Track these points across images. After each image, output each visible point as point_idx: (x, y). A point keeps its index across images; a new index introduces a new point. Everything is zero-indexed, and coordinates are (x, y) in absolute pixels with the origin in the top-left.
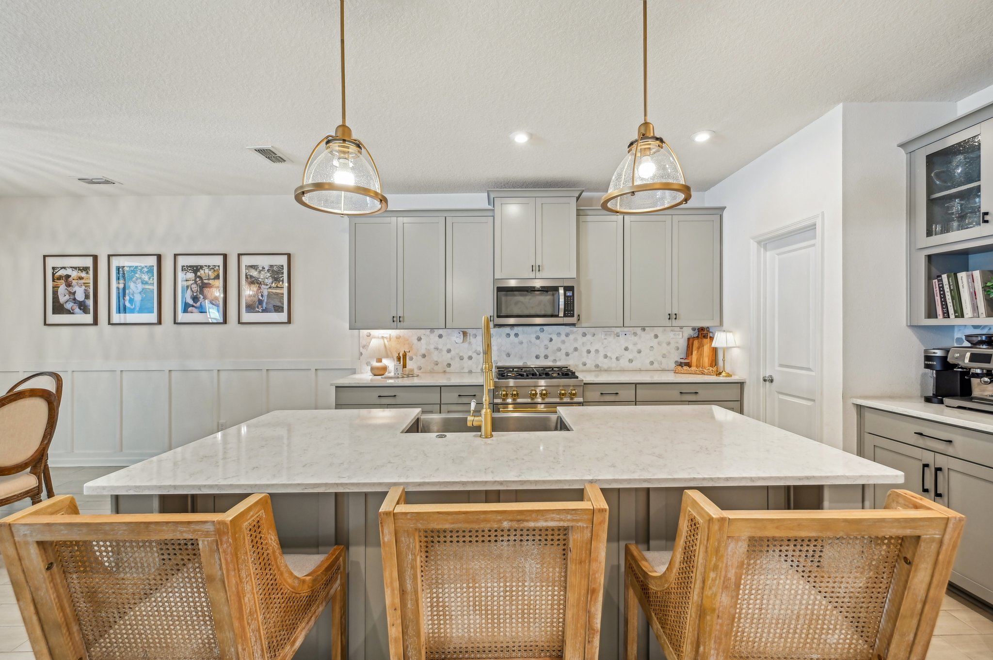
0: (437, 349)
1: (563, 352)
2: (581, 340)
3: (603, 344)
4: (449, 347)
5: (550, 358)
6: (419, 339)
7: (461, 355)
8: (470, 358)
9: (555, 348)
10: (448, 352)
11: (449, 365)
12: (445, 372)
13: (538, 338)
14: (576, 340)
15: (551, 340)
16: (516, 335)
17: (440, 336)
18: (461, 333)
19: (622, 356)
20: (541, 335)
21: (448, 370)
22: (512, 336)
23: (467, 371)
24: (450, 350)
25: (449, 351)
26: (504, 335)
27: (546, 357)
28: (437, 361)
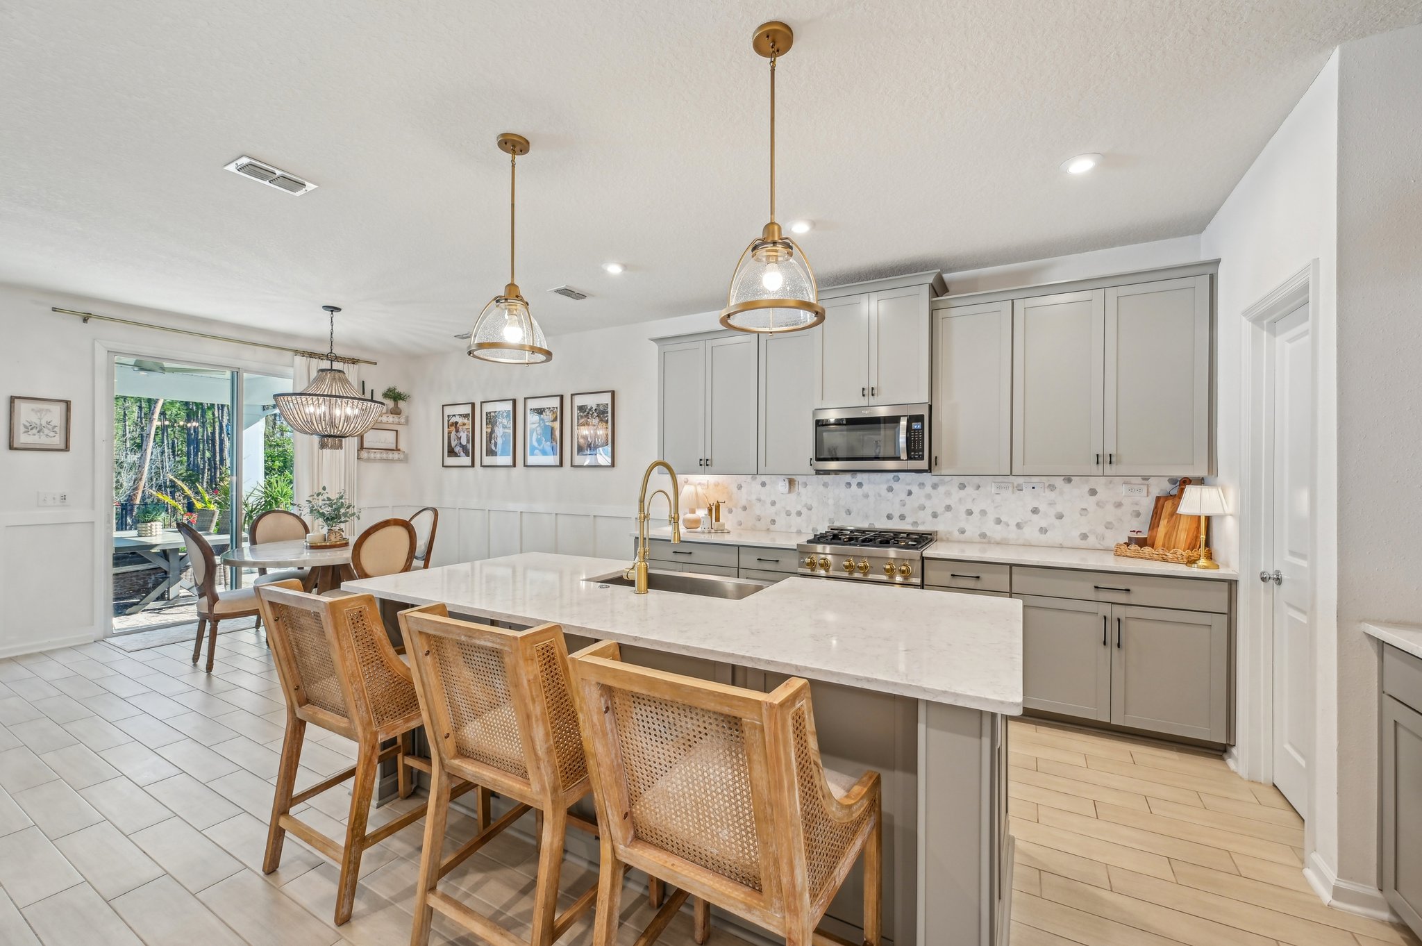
0: (759, 500)
1: (929, 511)
2: (957, 494)
3: (993, 501)
4: (773, 498)
5: (909, 520)
6: (740, 487)
7: (788, 509)
8: (799, 514)
9: (916, 505)
10: (772, 505)
11: (773, 522)
12: (768, 529)
13: (890, 489)
14: (948, 494)
15: (910, 493)
16: (860, 485)
17: (763, 484)
18: (787, 480)
19: (1026, 522)
20: (896, 486)
21: (772, 527)
22: (854, 486)
23: (795, 531)
24: (775, 502)
25: (773, 503)
26: (843, 486)
27: (902, 517)
28: (759, 516)
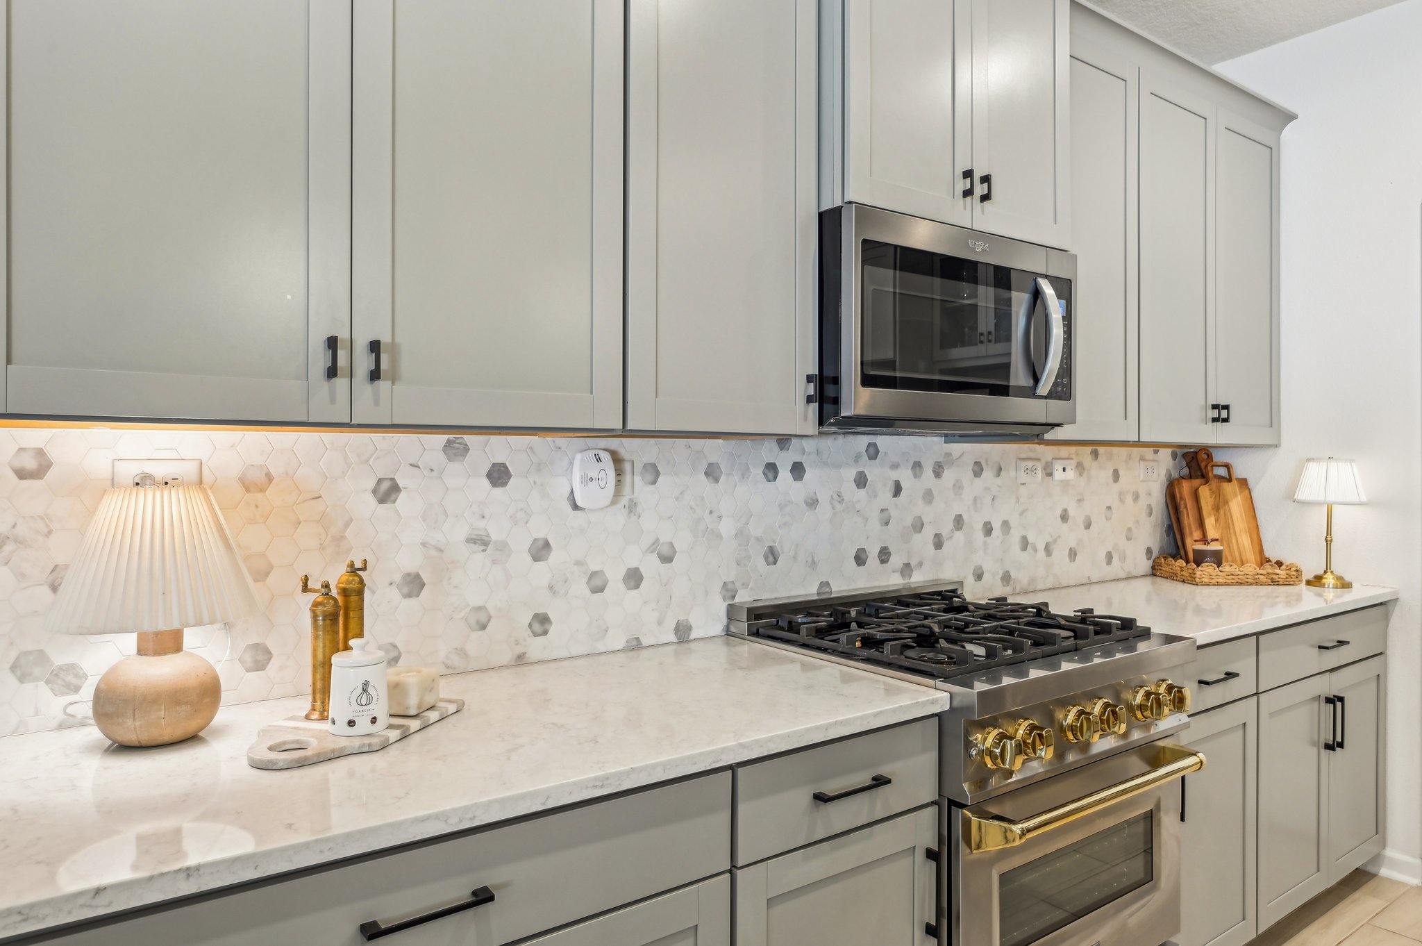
0: (480, 541)
1: (928, 533)
2: (974, 487)
3: (1018, 501)
4: (539, 529)
5: (896, 560)
6: (387, 492)
7: (594, 567)
8: (634, 578)
9: (908, 521)
10: (536, 558)
11: (541, 622)
12: (521, 660)
13: (861, 481)
14: (958, 487)
15: (898, 490)
16: (798, 470)
17: (499, 475)
18: (606, 457)
19: (1055, 541)
20: (874, 471)
21: (536, 647)
22: (785, 474)
23: (620, 645)
24: (547, 545)
25: (541, 550)
26: (758, 472)
27: (884, 555)
28: (480, 609)
